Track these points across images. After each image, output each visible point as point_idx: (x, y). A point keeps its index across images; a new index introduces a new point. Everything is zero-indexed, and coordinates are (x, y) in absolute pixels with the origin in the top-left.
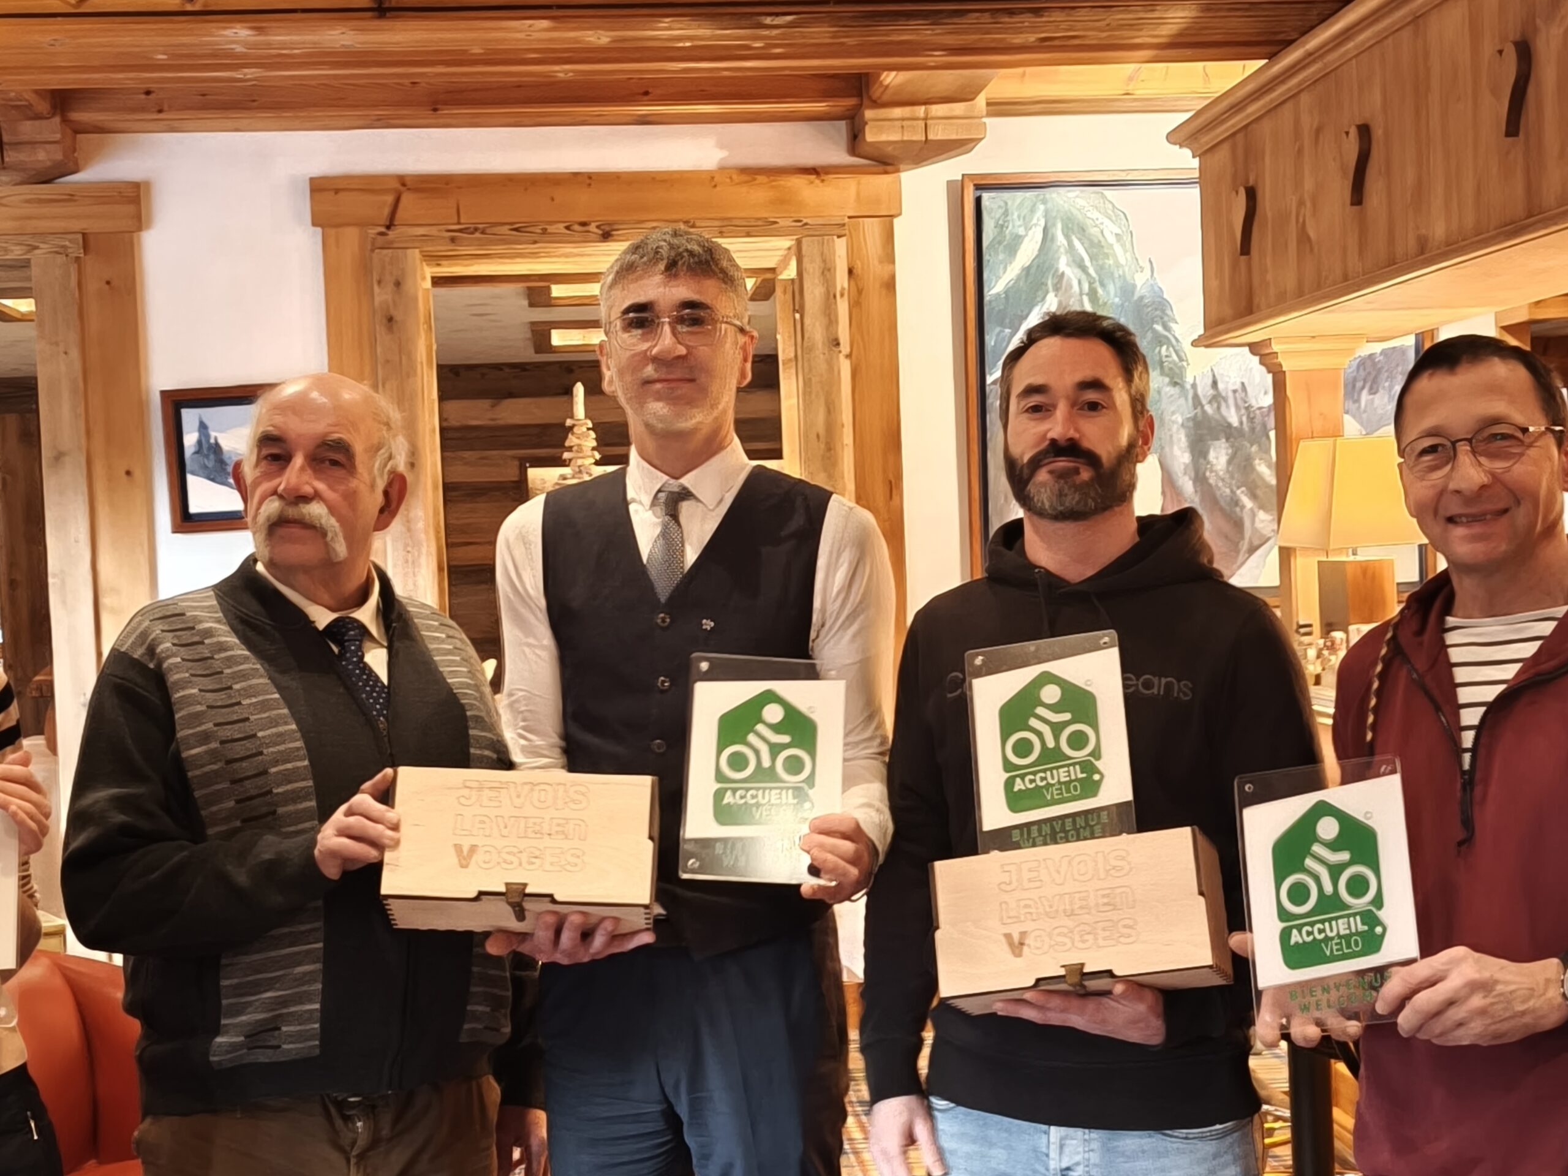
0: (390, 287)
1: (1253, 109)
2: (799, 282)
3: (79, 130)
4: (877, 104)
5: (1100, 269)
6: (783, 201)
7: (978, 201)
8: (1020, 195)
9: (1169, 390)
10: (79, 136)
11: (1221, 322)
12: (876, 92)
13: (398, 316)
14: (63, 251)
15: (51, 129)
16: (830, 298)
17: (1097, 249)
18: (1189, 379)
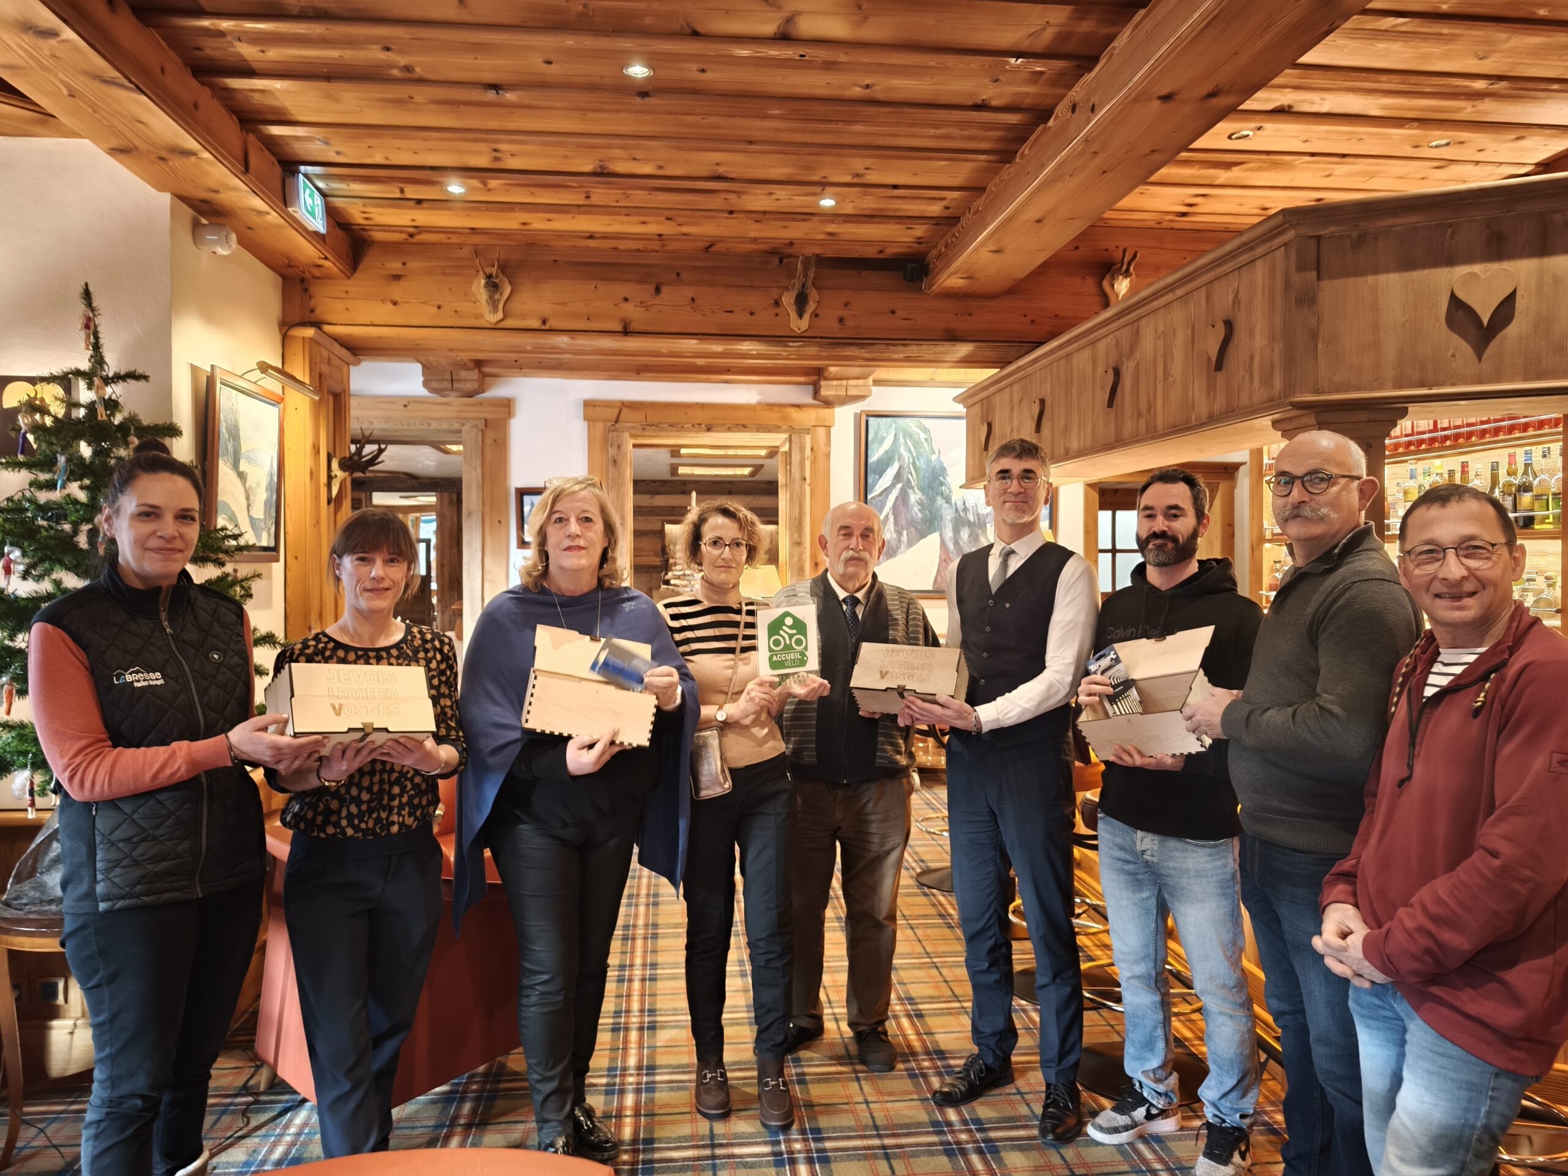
0: (616, 448)
1: (992, 389)
2: (788, 455)
3: (485, 375)
4: (826, 379)
5: (918, 453)
6: (785, 418)
7: (867, 422)
8: (885, 419)
9: (945, 505)
10: (486, 379)
11: (973, 479)
12: (826, 374)
13: (619, 460)
14: (476, 426)
15: (474, 374)
16: (802, 460)
17: (917, 444)
18: (953, 502)
